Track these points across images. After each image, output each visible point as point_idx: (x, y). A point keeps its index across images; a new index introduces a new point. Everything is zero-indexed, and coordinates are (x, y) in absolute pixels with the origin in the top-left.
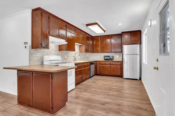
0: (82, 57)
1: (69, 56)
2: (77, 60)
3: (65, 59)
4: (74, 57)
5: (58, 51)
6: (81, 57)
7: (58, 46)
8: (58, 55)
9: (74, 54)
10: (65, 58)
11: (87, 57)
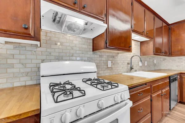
0: (146, 65)
1: (118, 62)
2: (136, 71)
3: (108, 68)
4: (128, 64)
5: (92, 52)
6: (143, 64)
7: (91, 41)
8: (90, 60)
9: (129, 59)
10: (109, 66)
11: (155, 64)
